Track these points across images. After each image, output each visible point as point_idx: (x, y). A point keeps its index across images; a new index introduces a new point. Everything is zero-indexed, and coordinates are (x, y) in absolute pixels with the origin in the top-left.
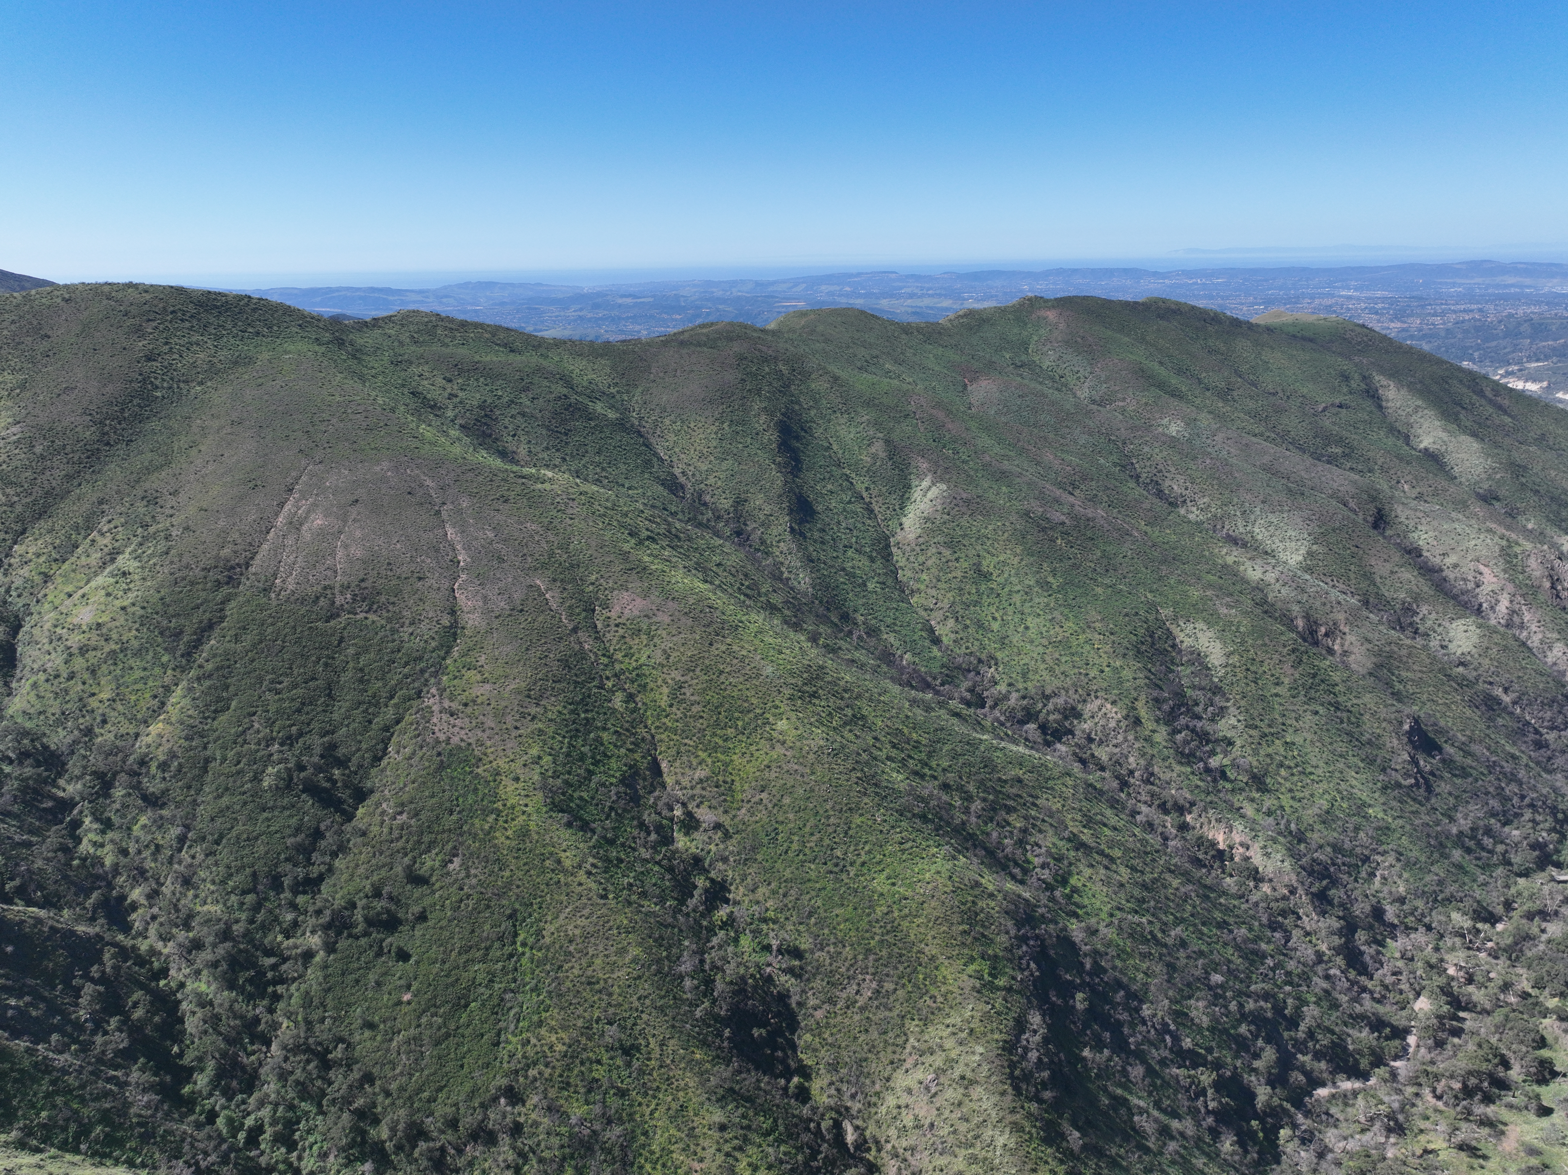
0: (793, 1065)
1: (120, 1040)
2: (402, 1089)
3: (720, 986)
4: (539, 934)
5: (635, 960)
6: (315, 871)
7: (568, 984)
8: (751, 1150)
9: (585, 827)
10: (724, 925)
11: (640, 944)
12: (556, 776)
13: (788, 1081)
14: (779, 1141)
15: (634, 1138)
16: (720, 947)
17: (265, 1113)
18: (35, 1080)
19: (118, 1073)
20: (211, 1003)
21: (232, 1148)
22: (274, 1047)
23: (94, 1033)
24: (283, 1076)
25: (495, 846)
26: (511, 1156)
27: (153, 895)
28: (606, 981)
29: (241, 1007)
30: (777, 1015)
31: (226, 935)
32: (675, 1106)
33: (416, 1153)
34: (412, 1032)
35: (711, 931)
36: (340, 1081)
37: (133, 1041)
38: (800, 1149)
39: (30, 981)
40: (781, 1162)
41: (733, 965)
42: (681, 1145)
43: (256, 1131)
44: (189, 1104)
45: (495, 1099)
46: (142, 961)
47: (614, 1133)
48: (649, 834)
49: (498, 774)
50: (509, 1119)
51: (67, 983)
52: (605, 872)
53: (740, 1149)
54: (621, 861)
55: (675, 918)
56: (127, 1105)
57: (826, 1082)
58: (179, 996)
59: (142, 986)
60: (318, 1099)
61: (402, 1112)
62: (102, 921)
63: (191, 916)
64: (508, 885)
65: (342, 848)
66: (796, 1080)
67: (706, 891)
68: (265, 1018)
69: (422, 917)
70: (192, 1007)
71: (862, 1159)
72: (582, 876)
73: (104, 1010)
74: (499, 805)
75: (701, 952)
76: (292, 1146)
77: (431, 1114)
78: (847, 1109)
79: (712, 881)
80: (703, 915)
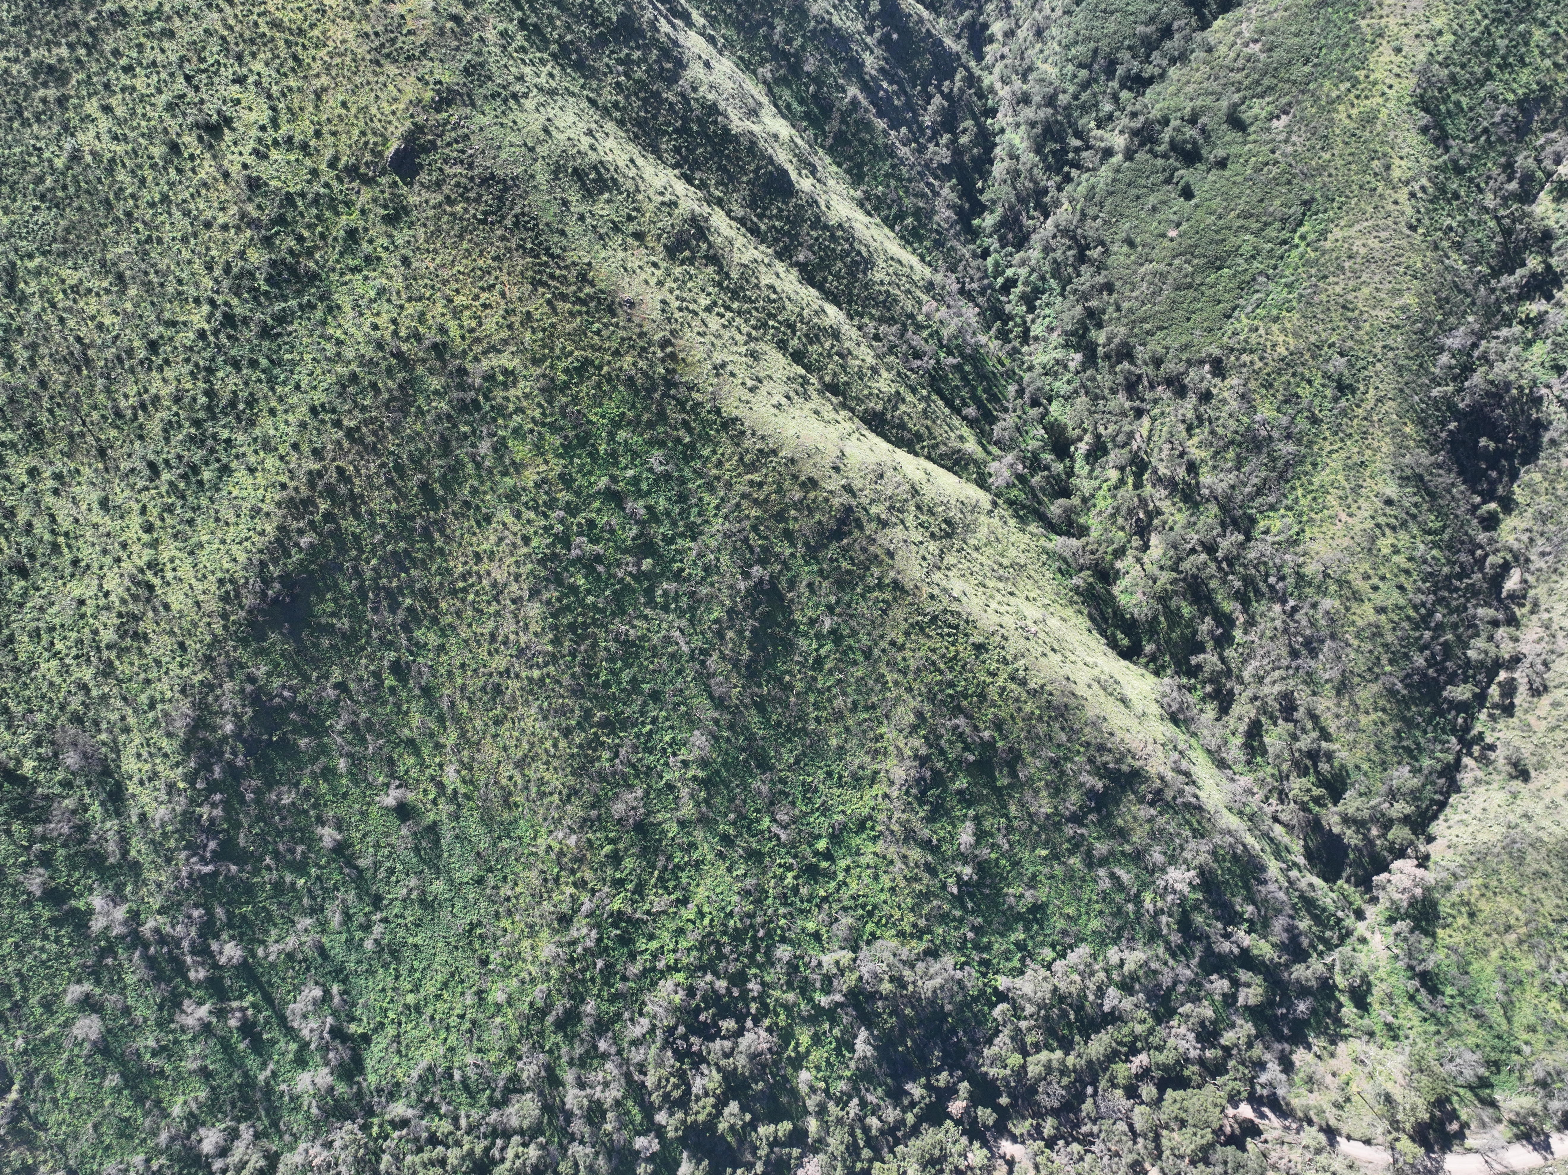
0: (1500, 491)
1: (944, 156)
2: (1131, 311)
3: (1477, 378)
4: (1323, 234)
5: (1404, 309)
6: (1149, 71)
7: (1324, 297)
8: (1403, 535)
9: (1441, 140)
10: (1527, 321)
11: (1419, 295)
12: (1444, 64)
13: (1484, 502)
14: (1435, 545)
15: (1301, 462)
16: (1506, 341)
17: (1023, 272)
18: (882, 159)
19: (936, 183)
20: (1017, 158)
21: (990, 286)
22: (1050, 221)
23: (930, 140)
24: (1047, 249)
25: (1331, 120)
26: (1190, 415)
27: (1010, 34)
28: (1361, 313)
29: (1038, 173)
30: (1521, 439)
31: (1050, 101)
32: (1356, 458)
33: (1118, 368)
34: (1162, 267)
35: (1507, 320)
36: (1086, 278)
37: (954, 161)
38: (1450, 563)
39: (901, 73)
40: (1425, 562)
41: (1507, 366)
42: (1340, 493)
43: (1011, 283)
44: (973, 234)
45: (1202, 362)
46: (981, 95)
47: (1287, 448)
48: (1510, 180)
49: (1380, 35)
50: (1204, 385)
51: (925, 85)
52: (1431, 202)
53: (1393, 529)
54: (1456, 196)
55: (1476, 287)
56: (933, 212)
57: (1524, 525)
58: (997, 139)
59: (975, 118)
60: (1065, 282)
61: (1123, 330)
62: (964, 41)
63: (1030, 69)
64: (1323, 168)
65: (1182, 58)
66: (1493, 506)
67: (1533, 275)
68: (1053, 192)
69: (1222, 164)
70: (1003, 154)
71: (1507, 608)
72: (1403, 195)
73: (942, 124)
74: (1361, 74)
75: (1481, 336)
76: (1031, 309)
77: (1144, 344)
78: (1528, 560)
79: (1549, 267)
80: (1510, 300)
